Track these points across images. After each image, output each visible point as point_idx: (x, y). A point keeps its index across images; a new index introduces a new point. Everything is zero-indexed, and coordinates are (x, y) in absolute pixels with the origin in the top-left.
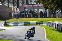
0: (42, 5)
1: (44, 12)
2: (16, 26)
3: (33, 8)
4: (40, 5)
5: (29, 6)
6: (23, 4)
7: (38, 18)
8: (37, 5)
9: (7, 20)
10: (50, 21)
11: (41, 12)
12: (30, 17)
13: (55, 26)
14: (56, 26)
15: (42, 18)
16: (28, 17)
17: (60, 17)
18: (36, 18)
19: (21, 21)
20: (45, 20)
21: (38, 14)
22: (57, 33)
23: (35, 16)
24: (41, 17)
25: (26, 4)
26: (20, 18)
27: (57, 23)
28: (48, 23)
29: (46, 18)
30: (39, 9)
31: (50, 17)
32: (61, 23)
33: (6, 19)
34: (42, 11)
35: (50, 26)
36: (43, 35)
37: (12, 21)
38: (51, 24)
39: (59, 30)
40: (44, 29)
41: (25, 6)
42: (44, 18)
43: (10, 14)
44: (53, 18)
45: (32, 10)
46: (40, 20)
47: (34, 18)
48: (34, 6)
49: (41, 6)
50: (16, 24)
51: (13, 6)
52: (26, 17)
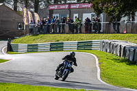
0: (89, 5)
1: (94, 20)
2: (33, 51)
3: (70, 11)
4: (86, 6)
5: (61, 7)
6: (49, 3)
7: (82, 35)
8: (78, 6)
9: (13, 38)
10: (107, 41)
11: (88, 20)
12: (63, 33)
13: (118, 50)
14: (120, 52)
15: (90, 33)
16: (59, 33)
17: (130, 30)
18: (77, 33)
19: (44, 40)
20: (97, 39)
21: (81, 25)
22: (124, 66)
23: (75, 30)
24: (88, 31)
25: (55, 2)
26: (42, 35)
27: (124, 44)
28: (104, 45)
29: (99, 33)
30: (84, 14)
31: (107, 32)
32: (133, 45)
33: (9, 37)
34: (90, 18)
35: (108, 51)
36: (93, 71)
37: (25, 41)
38: (110, 46)
39: (128, 60)
40: (96, 57)
41: (51, 8)
42: (95, 33)
43: (20, 26)
44: (114, 33)
45: (68, 16)
46: (85, 37)
47: (73, 33)
48: (72, 7)
49: (88, 8)
50: (33, 49)
51: (25, 9)
52: (54, 33)
